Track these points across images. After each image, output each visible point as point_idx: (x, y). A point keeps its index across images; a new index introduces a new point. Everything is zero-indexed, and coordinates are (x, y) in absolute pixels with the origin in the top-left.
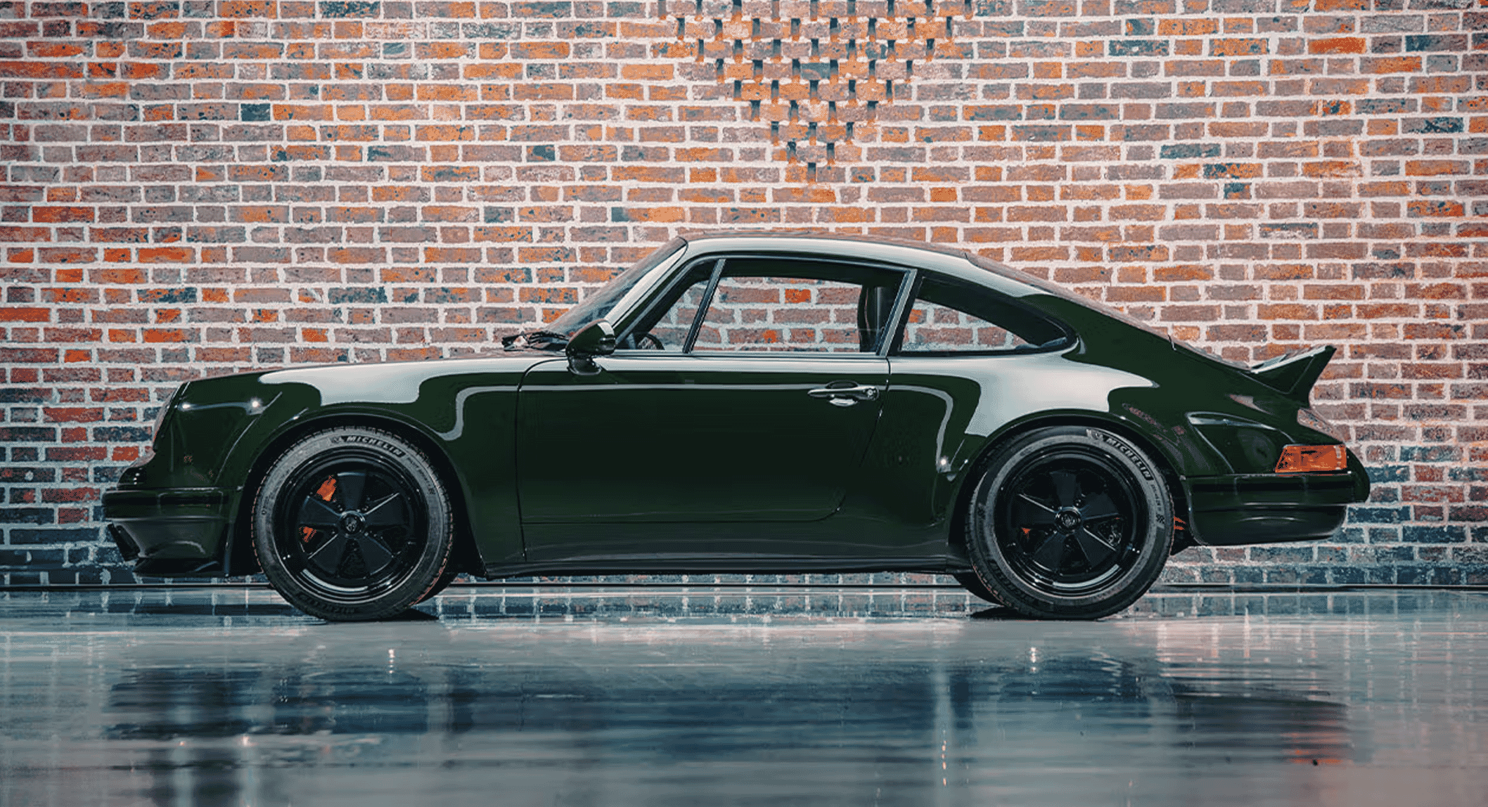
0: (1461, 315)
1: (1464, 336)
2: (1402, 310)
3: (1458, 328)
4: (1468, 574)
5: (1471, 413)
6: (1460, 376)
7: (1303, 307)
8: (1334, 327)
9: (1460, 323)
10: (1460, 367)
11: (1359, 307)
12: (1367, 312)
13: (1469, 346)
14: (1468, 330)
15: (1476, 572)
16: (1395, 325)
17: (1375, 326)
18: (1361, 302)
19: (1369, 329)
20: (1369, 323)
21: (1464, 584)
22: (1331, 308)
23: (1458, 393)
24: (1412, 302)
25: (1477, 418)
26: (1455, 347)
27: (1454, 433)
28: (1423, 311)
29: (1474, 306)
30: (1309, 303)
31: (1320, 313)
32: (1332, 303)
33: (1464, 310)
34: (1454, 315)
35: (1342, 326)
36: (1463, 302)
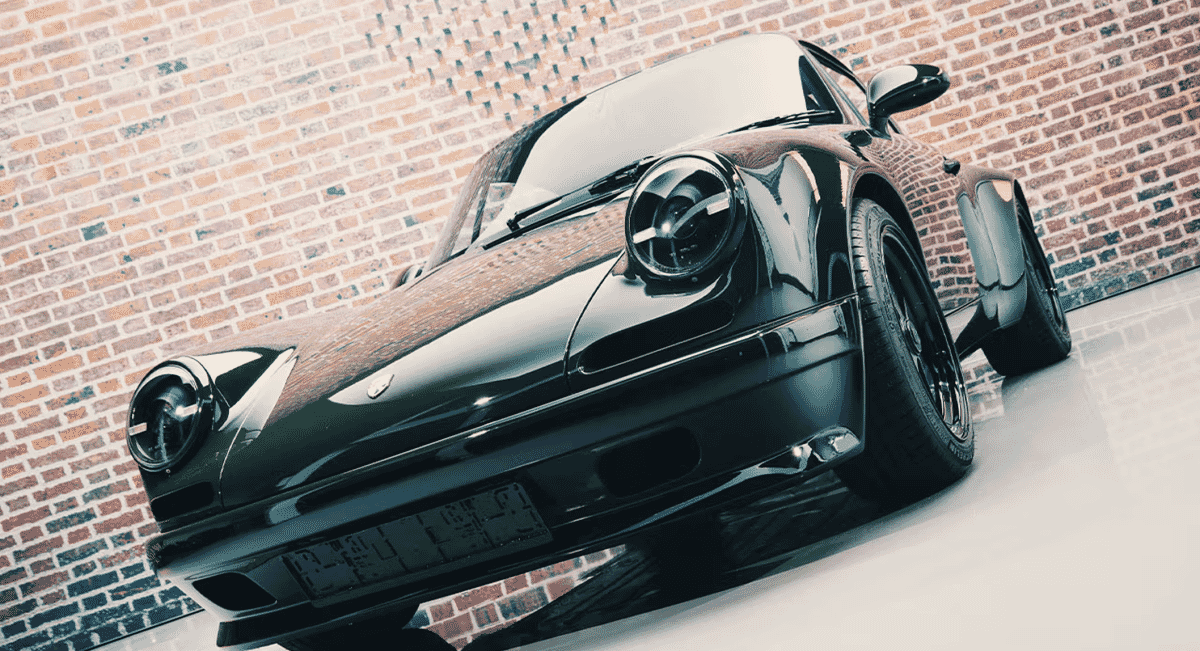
0: (1040, 106)
1: (1047, 120)
2: (1000, 114)
3: (1041, 115)
4: (1106, 288)
5: (1070, 173)
6: (1053, 149)
7: (933, 134)
8: (960, 141)
9: (1041, 111)
10: (1051, 143)
11: (971, 121)
12: (977, 123)
13: (1053, 126)
14: (1049, 115)
15: (1110, 284)
16: (999, 127)
17: (987, 132)
18: (971, 118)
19: (983, 136)
20: (981, 130)
21: (1105, 295)
22: (952, 128)
23: (1058, 162)
24: (1005, 106)
25: (1075, 175)
26: (1044, 129)
27: (1064, 191)
28: (1014, 110)
29: (1047, 97)
30: (936, 129)
31: (946, 134)
32: (952, 123)
33: (1041, 102)
34: (1035, 107)
35: (965, 138)
36: (1038, 96)
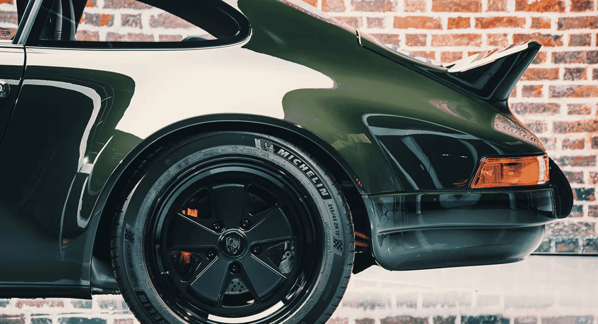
0: (560, 26)
1: (561, 44)
2: (512, 22)
3: (557, 37)
4: (557, 243)
5: (564, 109)
6: (556, 78)
7: (431, 19)
8: (456, 36)
9: (559, 33)
10: (556, 71)
11: (477, 19)
12: (484, 24)
13: (566, 53)
14: (566, 39)
15: (563, 241)
16: (505, 35)
17: (489, 36)
18: (478, 15)
19: (484, 38)
20: (484, 33)
21: (553, 251)
22: (454, 20)
23: (555, 94)
24: (520, 14)
25: (570, 113)
26: (554, 54)
27: (550, 127)
28: (529, 22)
29: (572, 19)
30: (435, 15)
31: (445, 24)
32: (455, 15)
33: (563, 22)
34: (554, 26)
35: (463, 36)
36: (562, 15)
